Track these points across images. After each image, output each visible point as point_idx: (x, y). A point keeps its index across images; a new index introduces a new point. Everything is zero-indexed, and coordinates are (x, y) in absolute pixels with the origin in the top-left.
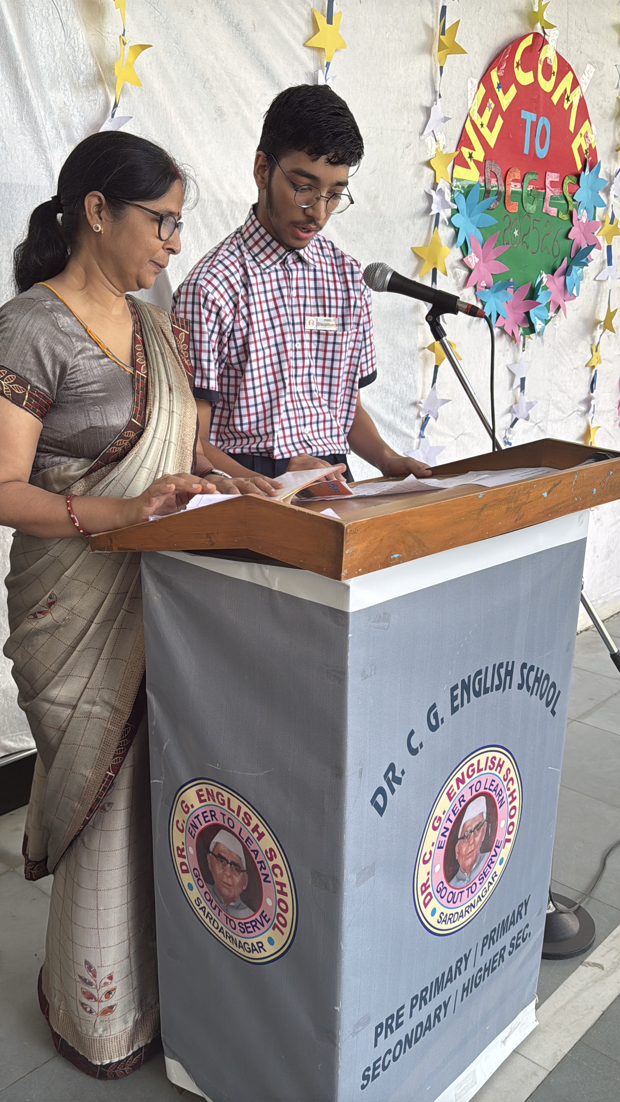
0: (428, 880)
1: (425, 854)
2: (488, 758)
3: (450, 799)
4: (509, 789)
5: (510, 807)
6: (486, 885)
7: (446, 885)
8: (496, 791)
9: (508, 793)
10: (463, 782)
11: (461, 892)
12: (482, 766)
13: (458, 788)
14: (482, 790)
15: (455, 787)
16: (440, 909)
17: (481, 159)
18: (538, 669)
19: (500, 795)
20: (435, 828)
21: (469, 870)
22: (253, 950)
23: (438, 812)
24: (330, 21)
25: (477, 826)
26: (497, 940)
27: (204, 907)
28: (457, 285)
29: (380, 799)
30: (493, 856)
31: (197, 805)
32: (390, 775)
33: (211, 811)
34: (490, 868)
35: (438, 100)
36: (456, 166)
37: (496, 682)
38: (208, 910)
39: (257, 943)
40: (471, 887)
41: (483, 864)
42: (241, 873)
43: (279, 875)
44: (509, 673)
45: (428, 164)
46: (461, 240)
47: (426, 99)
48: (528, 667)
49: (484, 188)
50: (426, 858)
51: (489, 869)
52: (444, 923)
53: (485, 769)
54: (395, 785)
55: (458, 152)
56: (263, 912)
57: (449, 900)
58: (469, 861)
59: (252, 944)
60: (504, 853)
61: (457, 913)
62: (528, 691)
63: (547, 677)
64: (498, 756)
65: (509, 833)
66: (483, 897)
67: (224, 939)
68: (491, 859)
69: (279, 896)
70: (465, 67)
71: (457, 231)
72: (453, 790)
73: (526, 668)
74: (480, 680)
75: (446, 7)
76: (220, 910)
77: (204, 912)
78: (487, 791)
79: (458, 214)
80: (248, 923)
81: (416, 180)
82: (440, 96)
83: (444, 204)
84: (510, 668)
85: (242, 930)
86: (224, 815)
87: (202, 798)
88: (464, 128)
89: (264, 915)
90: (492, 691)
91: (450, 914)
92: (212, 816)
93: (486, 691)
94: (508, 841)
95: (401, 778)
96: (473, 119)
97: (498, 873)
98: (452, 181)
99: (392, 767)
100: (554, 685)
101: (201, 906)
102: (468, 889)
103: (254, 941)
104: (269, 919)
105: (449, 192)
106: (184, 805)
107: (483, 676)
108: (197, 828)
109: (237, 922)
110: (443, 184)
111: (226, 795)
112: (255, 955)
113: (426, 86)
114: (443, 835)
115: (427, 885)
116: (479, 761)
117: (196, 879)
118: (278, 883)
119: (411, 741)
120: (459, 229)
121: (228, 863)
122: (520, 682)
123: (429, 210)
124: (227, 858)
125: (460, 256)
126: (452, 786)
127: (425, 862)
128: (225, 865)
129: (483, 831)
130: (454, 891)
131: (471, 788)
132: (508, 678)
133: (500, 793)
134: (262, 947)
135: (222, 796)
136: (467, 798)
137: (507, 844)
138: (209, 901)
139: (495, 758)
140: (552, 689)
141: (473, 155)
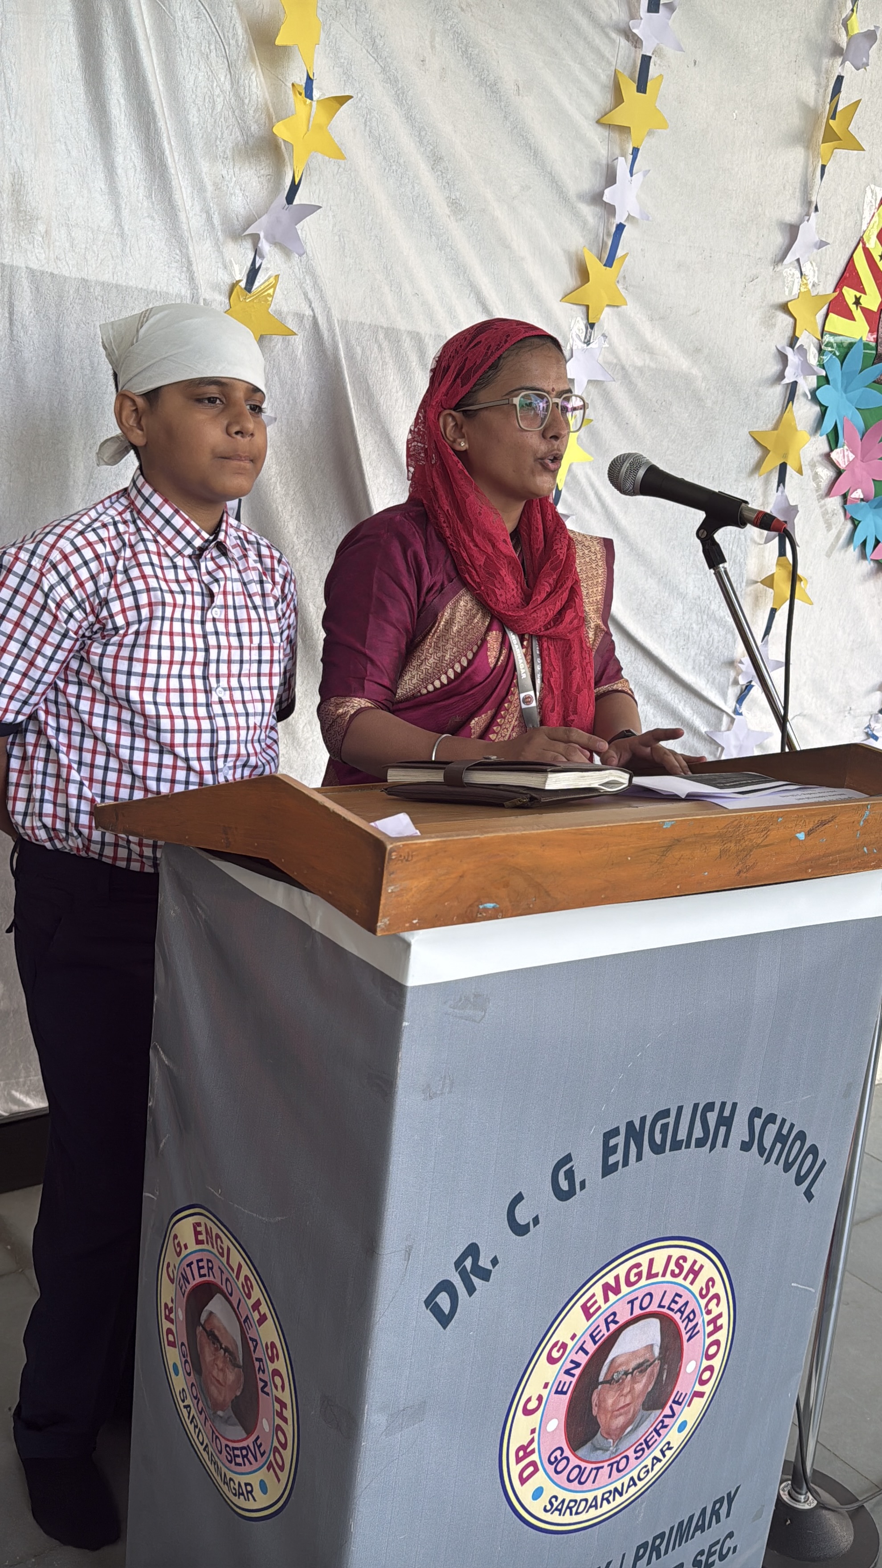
0: (532, 1441)
1: (529, 1400)
2: (670, 1258)
3: (588, 1316)
4: (709, 1312)
5: (708, 1341)
6: (648, 1462)
7: (567, 1453)
8: (682, 1313)
9: (708, 1318)
10: (617, 1290)
11: (598, 1469)
12: (658, 1268)
13: (606, 1299)
14: (654, 1308)
15: (600, 1297)
16: (550, 1490)
17: (874, 308)
18: (784, 1121)
19: (690, 1321)
20: (551, 1360)
21: (619, 1435)
22: (240, 1494)
23: (562, 1334)
24: (642, 88)
25: (639, 1366)
26: (666, 1552)
27: (189, 1406)
28: (817, 491)
29: (444, 1301)
30: (665, 1416)
31: (193, 1246)
32: (468, 1263)
33: (209, 1261)
34: (659, 1435)
35: (813, 214)
36: (831, 315)
37: (698, 1133)
38: (193, 1412)
39: (246, 1484)
40: (618, 1462)
41: (645, 1428)
42: (236, 1369)
43: (280, 1388)
44: (726, 1122)
45: (784, 308)
46: (828, 425)
47: (791, 212)
48: (764, 1116)
49: (874, 352)
50: (532, 1406)
51: (656, 1437)
52: (557, 1513)
53: (664, 1275)
54: (476, 1280)
55: (836, 294)
56: (258, 1438)
57: (571, 1478)
58: (620, 1421)
59: (239, 1484)
60: (691, 1413)
61: (586, 1500)
62: (762, 1155)
63: (801, 1136)
64: (691, 1255)
65: (703, 1383)
66: (640, 1479)
67: (209, 1463)
68: (662, 1421)
69: (278, 1421)
70: (864, 168)
71: (824, 410)
72: (596, 1302)
73: (760, 1117)
74: (665, 1127)
75: (842, 77)
76: (206, 1418)
77: (189, 1413)
78: (665, 1310)
79: (827, 386)
80: (237, 1449)
81: (763, 330)
82: (816, 209)
83: (807, 369)
84: (727, 1113)
85: (229, 1458)
86: (222, 1272)
87: (200, 1237)
88: (851, 258)
89: (259, 1443)
90: (688, 1146)
91: (571, 1501)
92: (209, 1268)
93: (676, 1145)
94: (701, 1395)
95: (490, 1271)
96: (867, 246)
97: (675, 1445)
98: (822, 337)
99: (473, 1250)
100: (814, 1150)
101: (186, 1403)
102: (611, 1465)
103: (243, 1479)
104: (264, 1452)
105: (816, 352)
106: (176, 1242)
107: (671, 1120)
108: (189, 1283)
109: (224, 1442)
110: (807, 340)
111: (226, 1243)
112: (241, 1502)
113: (794, 193)
114: (568, 1372)
115: (529, 1450)
116: (651, 1261)
117: (183, 1360)
118: (278, 1400)
119: (516, 1211)
120: (826, 408)
121: (221, 1348)
122: (747, 1139)
123: (781, 376)
124: (220, 1338)
125: (826, 449)
126: (594, 1295)
127: (527, 1412)
128: (216, 1350)
129: (652, 1374)
130: (583, 1465)
131: (632, 1302)
132: (723, 1130)
133: (692, 1316)
134: (251, 1492)
135: (222, 1242)
136: (623, 1317)
137: (696, 1400)
138: (196, 1398)
139: (685, 1259)
140: (810, 1157)
141: (861, 301)
